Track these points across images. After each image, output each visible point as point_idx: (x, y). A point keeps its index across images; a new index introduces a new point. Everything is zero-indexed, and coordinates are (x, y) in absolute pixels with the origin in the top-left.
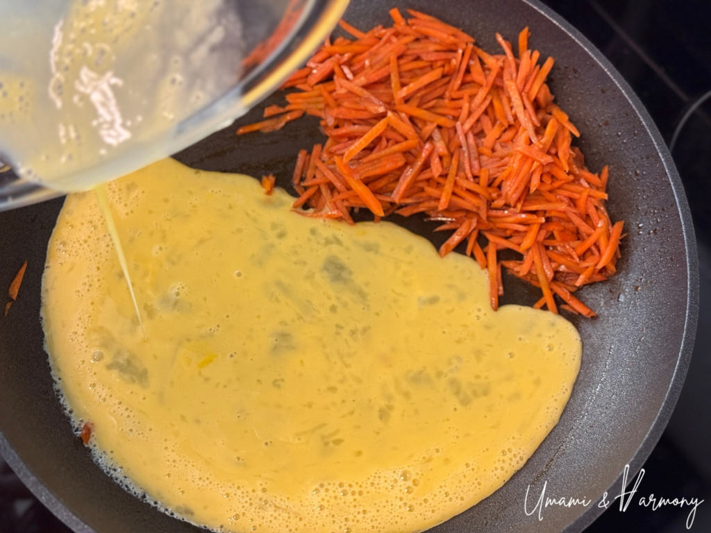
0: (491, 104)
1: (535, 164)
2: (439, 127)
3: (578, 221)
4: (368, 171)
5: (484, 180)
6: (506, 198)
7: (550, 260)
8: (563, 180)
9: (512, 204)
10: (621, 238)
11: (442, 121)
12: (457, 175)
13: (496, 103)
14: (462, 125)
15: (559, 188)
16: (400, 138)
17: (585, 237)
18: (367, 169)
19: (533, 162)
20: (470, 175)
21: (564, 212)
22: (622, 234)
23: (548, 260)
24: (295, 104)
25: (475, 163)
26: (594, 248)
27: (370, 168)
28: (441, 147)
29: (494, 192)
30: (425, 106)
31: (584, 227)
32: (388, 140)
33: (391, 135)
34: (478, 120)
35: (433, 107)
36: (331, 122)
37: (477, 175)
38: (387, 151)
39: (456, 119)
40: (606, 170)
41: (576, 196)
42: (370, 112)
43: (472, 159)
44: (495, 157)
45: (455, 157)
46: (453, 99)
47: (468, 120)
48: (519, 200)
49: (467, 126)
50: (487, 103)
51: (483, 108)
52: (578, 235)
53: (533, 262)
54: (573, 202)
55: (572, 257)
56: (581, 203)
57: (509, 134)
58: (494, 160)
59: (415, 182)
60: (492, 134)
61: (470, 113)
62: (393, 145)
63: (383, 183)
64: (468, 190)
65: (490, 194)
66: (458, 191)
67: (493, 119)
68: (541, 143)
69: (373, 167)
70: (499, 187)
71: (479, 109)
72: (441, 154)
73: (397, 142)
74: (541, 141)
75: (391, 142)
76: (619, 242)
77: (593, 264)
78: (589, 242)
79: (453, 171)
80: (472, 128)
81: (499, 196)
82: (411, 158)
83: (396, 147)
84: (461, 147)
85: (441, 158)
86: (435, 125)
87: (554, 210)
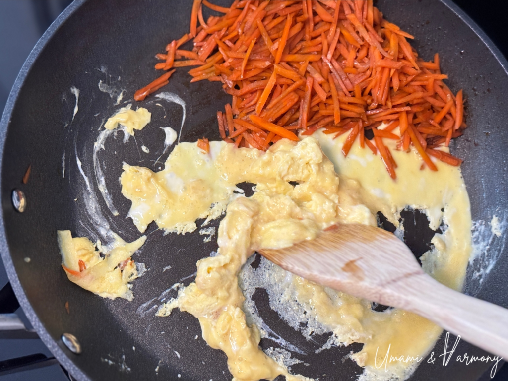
0: (341, 34)
1: (393, 71)
2: (310, 63)
3: (432, 101)
4: (275, 114)
5: (358, 92)
6: (377, 101)
7: (421, 133)
8: (414, 75)
9: (384, 103)
10: (463, 103)
11: (311, 57)
12: (338, 95)
13: (345, 32)
14: (326, 56)
15: (412, 81)
16: (289, 82)
17: (439, 109)
18: (274, 112)
19: (390, 70)
20: (347, 93)
21: (422, 98)
22: (463, 99)
23: (419, 134)
24: (197, 76)
25: (347, 82)
26: (448, 116)
27: (276, 111)
28: (318, 78)
29: (368, 99)
30: (295, 51)
31: (437, 103)
32: (281, 86)
33: (282, 81)
34: (336, 49)
35: (300, 49)
36: (230, 84)
37: (352, 90)
38: (284, 94)
39: (320, 52)
40: (437, 57)
41: (425, 83)
42: (260, 69)
43: (344, 80)
44: (359, 73)
45: (331, 81)
46: (313, 38)
47: (329, 52)
48: (387, 99)
49: (330, 56)
50: (338, 34)
51: (336, 39)
52: (432, 109)
53: (410, 139)
54: (424, 87)
55: (435, 126)
56: (430, 87)
57: (363, 53)
58: (360, 75)
59: (310, 108)
60: (350, 55)
61: (329, 45)
62: (286, 88)
63: (287, 117)
64: (350, 103)
65: (366, 101)
66: (344, 106)
67: (345, 45)
68: (392, 55)
69: (278, 109)
70: (370, 94)
71: (334, 41)
72: (320, 82)
73: (288, 86)
74: (391, 53)
75: (284, 87)
76: (463, 106)
77: (451, 126)
78: (443, 113)
79: (334, 93)
80: (333, 56)
81: (372, 100)
82: (301, 93)
83: (290, 89)
84: (331, 72)
85: (321, 85)
86: (308, 62)
87: (415, 99)
